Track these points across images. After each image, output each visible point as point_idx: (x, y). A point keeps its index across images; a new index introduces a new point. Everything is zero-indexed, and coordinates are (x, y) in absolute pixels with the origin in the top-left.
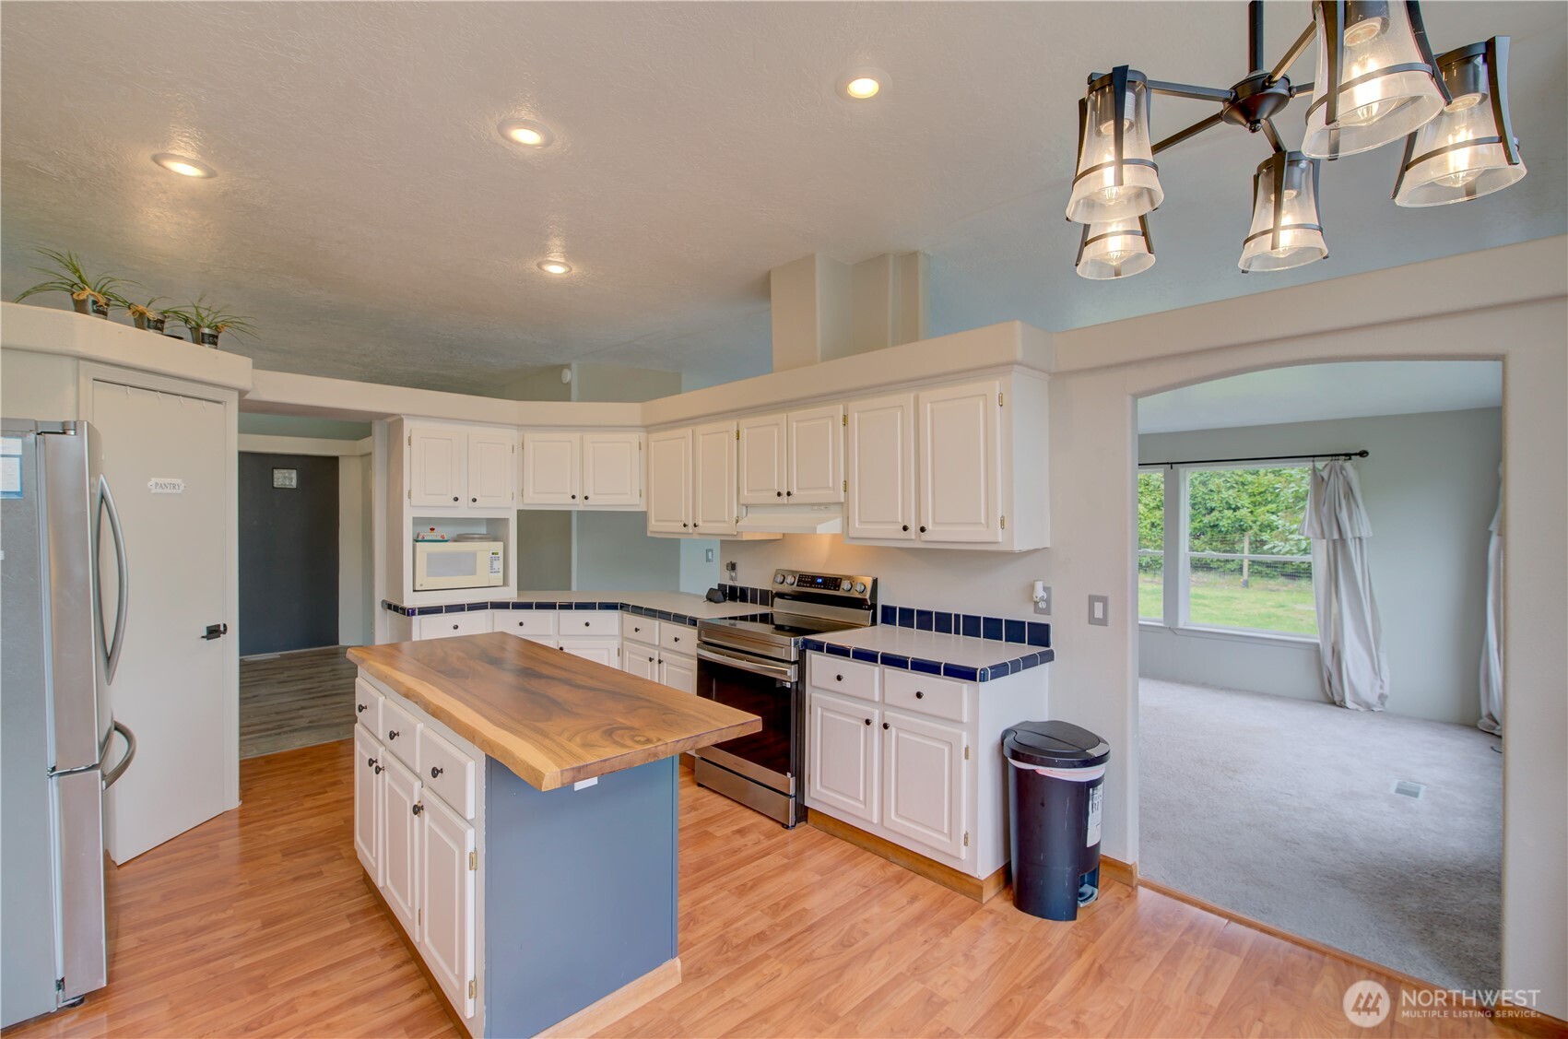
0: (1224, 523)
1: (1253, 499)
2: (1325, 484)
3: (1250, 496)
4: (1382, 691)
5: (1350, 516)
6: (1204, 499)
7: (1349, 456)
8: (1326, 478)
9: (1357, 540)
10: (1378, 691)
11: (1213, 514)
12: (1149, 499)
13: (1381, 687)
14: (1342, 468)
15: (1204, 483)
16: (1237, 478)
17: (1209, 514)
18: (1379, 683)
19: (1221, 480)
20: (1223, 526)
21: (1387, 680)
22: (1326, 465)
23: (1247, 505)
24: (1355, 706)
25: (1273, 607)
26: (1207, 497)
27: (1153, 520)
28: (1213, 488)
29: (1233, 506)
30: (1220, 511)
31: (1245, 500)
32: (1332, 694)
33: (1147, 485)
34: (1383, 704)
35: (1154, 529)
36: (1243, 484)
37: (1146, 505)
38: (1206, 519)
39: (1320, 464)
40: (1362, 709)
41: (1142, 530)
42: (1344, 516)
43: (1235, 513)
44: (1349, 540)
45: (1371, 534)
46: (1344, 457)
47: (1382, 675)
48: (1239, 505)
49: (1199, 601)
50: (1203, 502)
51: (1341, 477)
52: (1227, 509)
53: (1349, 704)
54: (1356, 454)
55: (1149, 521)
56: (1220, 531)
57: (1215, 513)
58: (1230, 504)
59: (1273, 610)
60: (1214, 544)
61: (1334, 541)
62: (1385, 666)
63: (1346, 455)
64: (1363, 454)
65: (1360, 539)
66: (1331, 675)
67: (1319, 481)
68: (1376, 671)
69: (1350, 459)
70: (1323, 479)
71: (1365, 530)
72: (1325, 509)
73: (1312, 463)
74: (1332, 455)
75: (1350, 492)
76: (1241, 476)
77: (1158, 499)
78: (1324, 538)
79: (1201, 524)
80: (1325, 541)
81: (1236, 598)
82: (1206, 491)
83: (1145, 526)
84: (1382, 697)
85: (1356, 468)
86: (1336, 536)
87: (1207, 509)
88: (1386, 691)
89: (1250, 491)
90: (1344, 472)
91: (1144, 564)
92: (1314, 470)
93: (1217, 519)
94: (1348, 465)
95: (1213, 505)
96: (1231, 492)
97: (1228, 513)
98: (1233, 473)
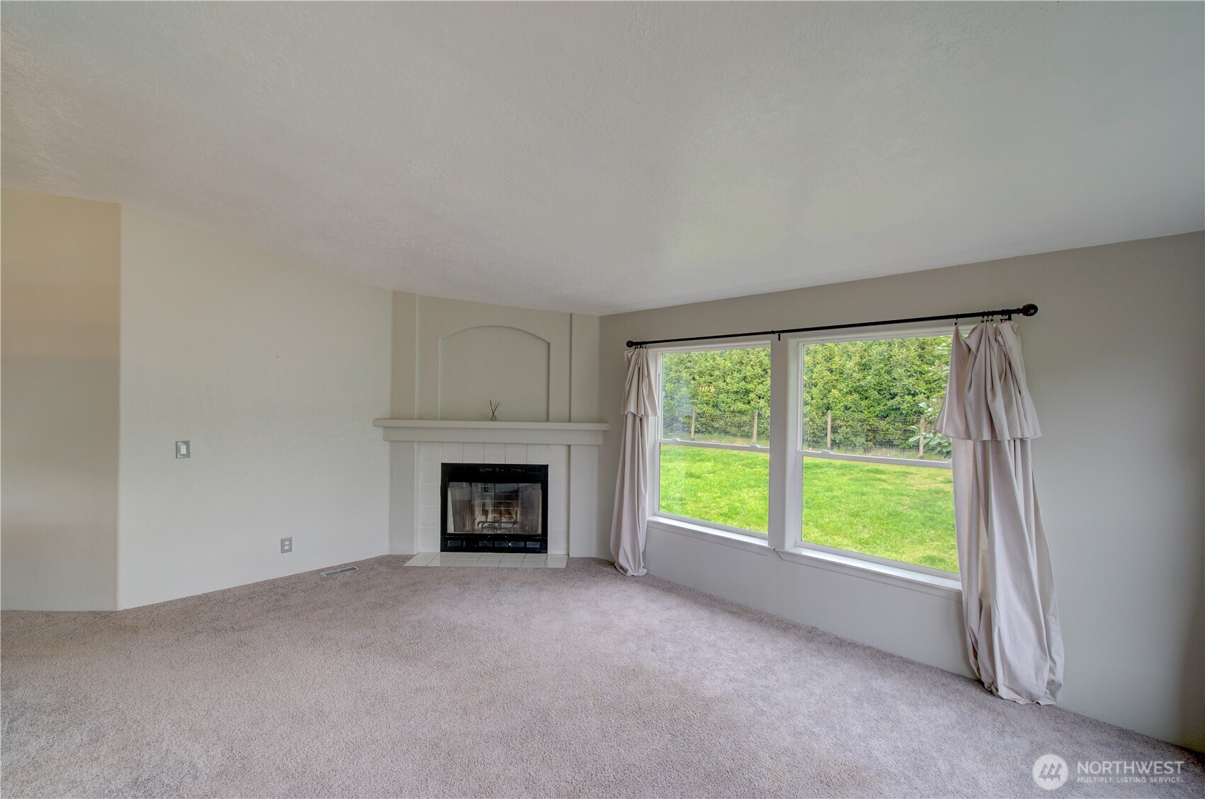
0: (905, 406)
1: (929, 386)
2: (971, 358)
3: (927, 383)
4: (1052, 677)
5: (1008, 407)
6: (889, 386)
7: (1007, 314)
8: (973, 348)
9: (1018, 443)
10: (1046, 676)
11: (895, 399)
12: (843, 385)
13: (1052, 671)
14: (997, 332)
15: (889, 372)
16: (916, 368)
17: (892, 399)
18: (1049, 663)
19: (903, 370)
20: (904, 409)
21: (1060, 661)
22: (974, 329)
23: (923, 391)
24: (1012, 696)
25: (942, 482)
26: (891, 384)
27: (846, 404)
28: (896, 376)
29: (912, 392)
30: (901, 396)
31: (922, 387)
32: (978, 669)
33: (842, 373)
34: (1053, 694)
35: (846, 411)
36: (921, 373)
37: (840, 390)
38: (890, 403)
39: (966, 330)
40: (1022, 701)
41: (837, 412)
42: (999, 406)
43: (914, 398)
44: (1006, 443)
45: (1039, 434)
46: (1000, 317)
47: (1053, 650)
48: (917, 391)
49: (878, 476)
50: (888, 388)
51: (995, 346)
52: (908, 395)
53: (1003, 691)
54: (1017, 311)
55: (842, 404)
56: (901, 414)
57: (898, 398)
58: (910, 390)
59: (941, 486)
60: (896, 424)
61: (984, 443)
62: (1057, 638)
63: (1002, 313)
64: (1029, 310)
65: (1022, 440)
66: (977, 642)
67: (963, 353)
68: (1045, 648)
69: (1010, 319)
70: (969, 349)
71: (1031, 428)
72: (971, 395)
73: (953, 328)
74: (983, 314)
75: (1008, 369)
76: (919, 366)
77: (850, 386)
78: (970, 438)
79: (886, 407)
80: (970, 443)
81: (910, 473)
82: (890, 379)
83: (839, 409)
84: (1053, 687)
85: (1017, 332)
86: (986, 436)
87: (891, 394)
88: (1059, 677)
89: (926, 379)
90: (999, 338)
91: (837, 441)
92: (957, 335)
93: (899, 403)
94: (1006, 327)
95: (895, 390)
96: (911, 380)
97: (908, 398)
98: (913, 364)
